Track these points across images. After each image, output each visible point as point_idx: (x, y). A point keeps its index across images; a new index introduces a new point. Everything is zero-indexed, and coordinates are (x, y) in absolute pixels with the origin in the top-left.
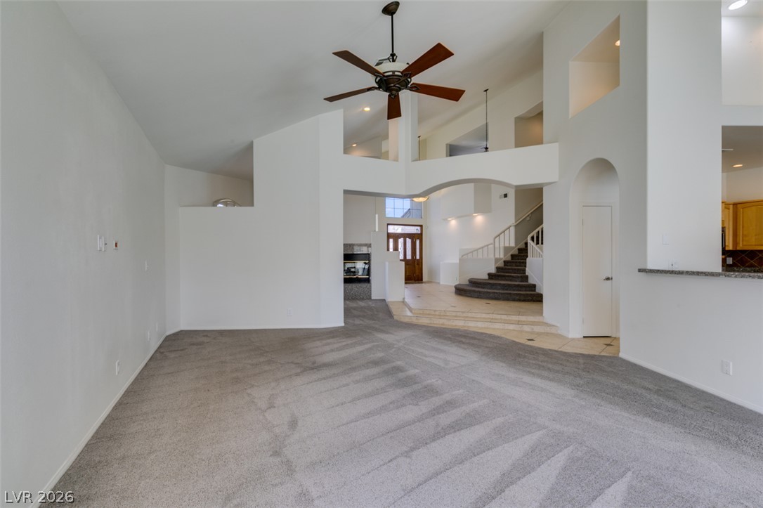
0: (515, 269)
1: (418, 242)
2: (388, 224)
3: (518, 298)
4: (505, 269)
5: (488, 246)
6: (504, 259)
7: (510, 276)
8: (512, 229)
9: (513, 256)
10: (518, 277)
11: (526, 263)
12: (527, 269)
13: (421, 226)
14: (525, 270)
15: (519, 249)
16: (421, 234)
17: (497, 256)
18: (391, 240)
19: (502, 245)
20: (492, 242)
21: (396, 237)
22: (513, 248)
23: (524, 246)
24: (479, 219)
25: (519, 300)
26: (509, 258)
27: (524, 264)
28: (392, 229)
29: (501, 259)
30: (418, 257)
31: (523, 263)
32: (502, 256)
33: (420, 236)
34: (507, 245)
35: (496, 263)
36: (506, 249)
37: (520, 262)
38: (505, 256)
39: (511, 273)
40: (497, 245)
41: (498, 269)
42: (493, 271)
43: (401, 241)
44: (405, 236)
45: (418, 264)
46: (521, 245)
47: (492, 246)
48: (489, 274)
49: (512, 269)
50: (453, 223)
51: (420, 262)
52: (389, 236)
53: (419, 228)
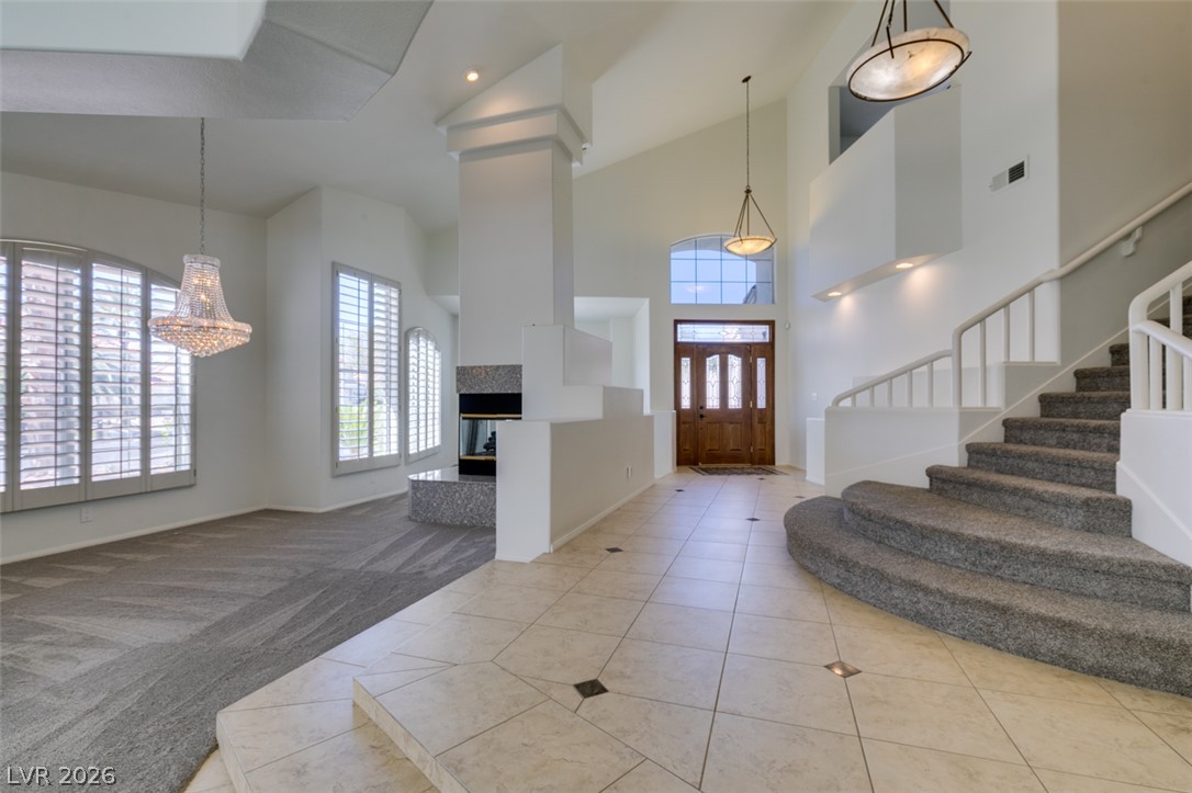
0: (1054, 461)
1: (761, 363)
2: (677, 322)
3: (1055, 643)
4: (1007, 454)
5: (930, 361)
6: (1006, 413)
7: (1027, 493)
8: (1048, 298)
9: (1048, 402)
10: (1068, 503)
11: (1116, 434)
12: (1119, 464)
13: (771, 324)
14: (1110, 471)
15: (1081, 375)
16: (772, 344)
17: (973, 400)
18: (686, 362)
19: (996, 357)
20: (949, 345)
21: (699, 352)
22: (1049, 369)
23: (1105, 361)
24: (921, 278)
25: (1068, 663)
26: (1028, 408)
27: (1111, 440)
28: (688, 334)
29: (994, 412)
30: (761, 403)
31: (1099, 430)
32: (996, 400)
33: (768, 350)
34: (1021, 355)
35: (963, 430)
36: (1016, 374)
37: (1081, 430)
38: (1008, 401)
39: (1032, 475)
40: (971, 360)
41: (976, 452)
42: (952, 456)
43: (713, 362)
44: (724, 349)
45: (761, 421)
46: (1096, 356)
47: (945, 365)
48: (932, 473)
49: (1037, 458)
50: (847, 304)
51: (768, 417)
52: (681, 350)
53: (766, 328)
